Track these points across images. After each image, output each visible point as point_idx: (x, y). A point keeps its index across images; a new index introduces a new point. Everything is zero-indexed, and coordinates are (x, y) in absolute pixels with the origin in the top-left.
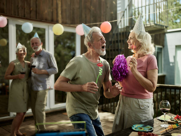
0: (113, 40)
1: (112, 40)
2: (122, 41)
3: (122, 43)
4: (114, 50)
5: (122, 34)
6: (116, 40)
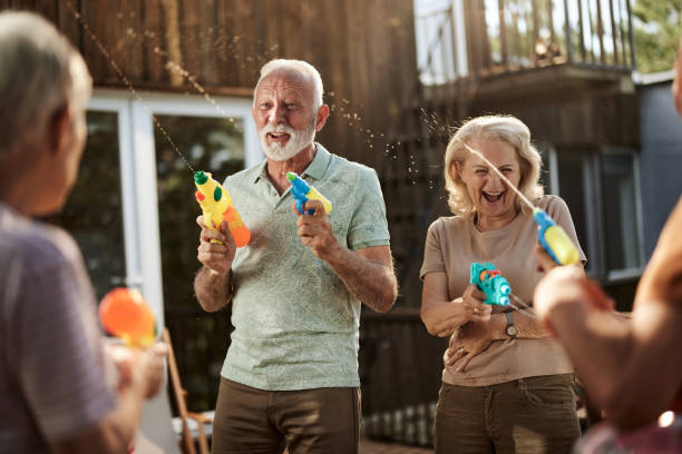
0: (402, 138)
2: (440, 142)
6: (413, 137)
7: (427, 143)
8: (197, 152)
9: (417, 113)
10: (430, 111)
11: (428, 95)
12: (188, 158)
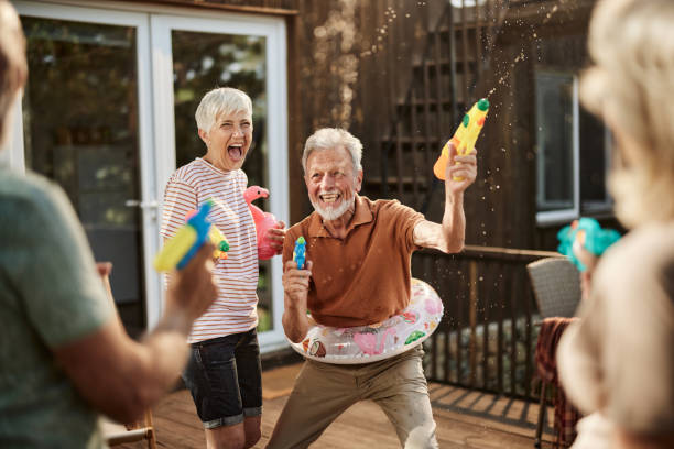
0: (428, 63)
1: (423, 63)
2: (466, 68)
3: (469, 77)
4: (433, 108)
5: (465, 34)
6: (440, 61)
7: (453, 68)
8: (208, 63)
9: (445, 37)
10: (459, 35)
11: (456, 19)
12: (198, 68)
